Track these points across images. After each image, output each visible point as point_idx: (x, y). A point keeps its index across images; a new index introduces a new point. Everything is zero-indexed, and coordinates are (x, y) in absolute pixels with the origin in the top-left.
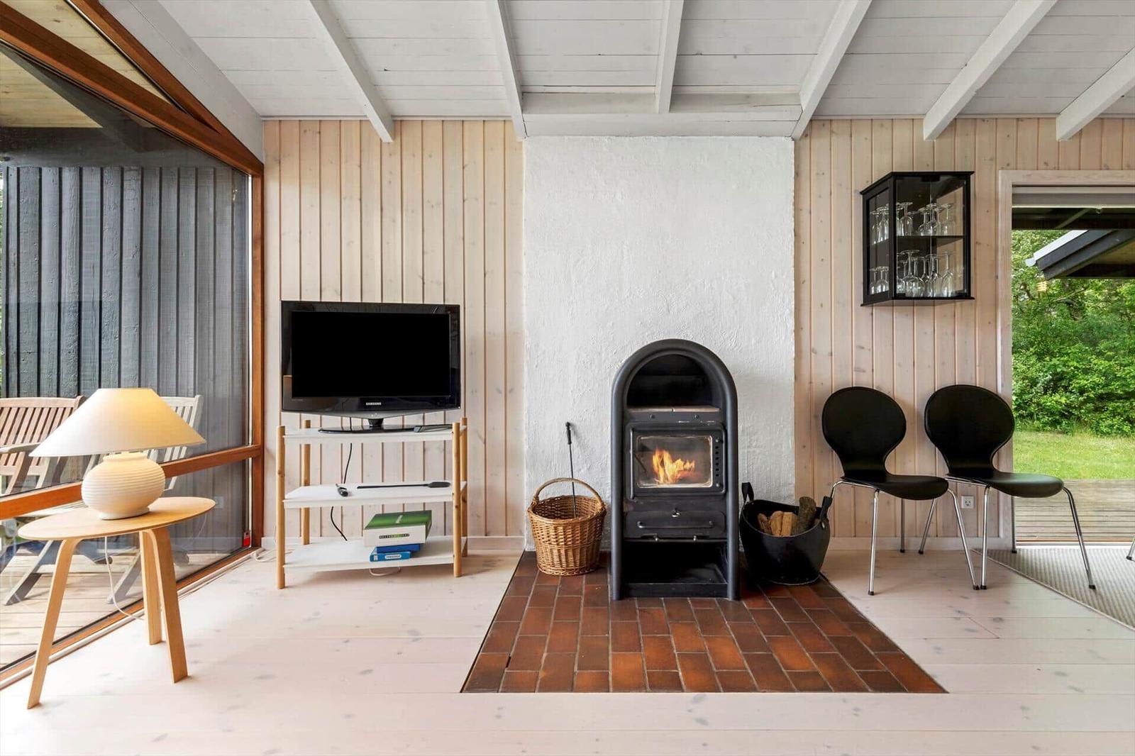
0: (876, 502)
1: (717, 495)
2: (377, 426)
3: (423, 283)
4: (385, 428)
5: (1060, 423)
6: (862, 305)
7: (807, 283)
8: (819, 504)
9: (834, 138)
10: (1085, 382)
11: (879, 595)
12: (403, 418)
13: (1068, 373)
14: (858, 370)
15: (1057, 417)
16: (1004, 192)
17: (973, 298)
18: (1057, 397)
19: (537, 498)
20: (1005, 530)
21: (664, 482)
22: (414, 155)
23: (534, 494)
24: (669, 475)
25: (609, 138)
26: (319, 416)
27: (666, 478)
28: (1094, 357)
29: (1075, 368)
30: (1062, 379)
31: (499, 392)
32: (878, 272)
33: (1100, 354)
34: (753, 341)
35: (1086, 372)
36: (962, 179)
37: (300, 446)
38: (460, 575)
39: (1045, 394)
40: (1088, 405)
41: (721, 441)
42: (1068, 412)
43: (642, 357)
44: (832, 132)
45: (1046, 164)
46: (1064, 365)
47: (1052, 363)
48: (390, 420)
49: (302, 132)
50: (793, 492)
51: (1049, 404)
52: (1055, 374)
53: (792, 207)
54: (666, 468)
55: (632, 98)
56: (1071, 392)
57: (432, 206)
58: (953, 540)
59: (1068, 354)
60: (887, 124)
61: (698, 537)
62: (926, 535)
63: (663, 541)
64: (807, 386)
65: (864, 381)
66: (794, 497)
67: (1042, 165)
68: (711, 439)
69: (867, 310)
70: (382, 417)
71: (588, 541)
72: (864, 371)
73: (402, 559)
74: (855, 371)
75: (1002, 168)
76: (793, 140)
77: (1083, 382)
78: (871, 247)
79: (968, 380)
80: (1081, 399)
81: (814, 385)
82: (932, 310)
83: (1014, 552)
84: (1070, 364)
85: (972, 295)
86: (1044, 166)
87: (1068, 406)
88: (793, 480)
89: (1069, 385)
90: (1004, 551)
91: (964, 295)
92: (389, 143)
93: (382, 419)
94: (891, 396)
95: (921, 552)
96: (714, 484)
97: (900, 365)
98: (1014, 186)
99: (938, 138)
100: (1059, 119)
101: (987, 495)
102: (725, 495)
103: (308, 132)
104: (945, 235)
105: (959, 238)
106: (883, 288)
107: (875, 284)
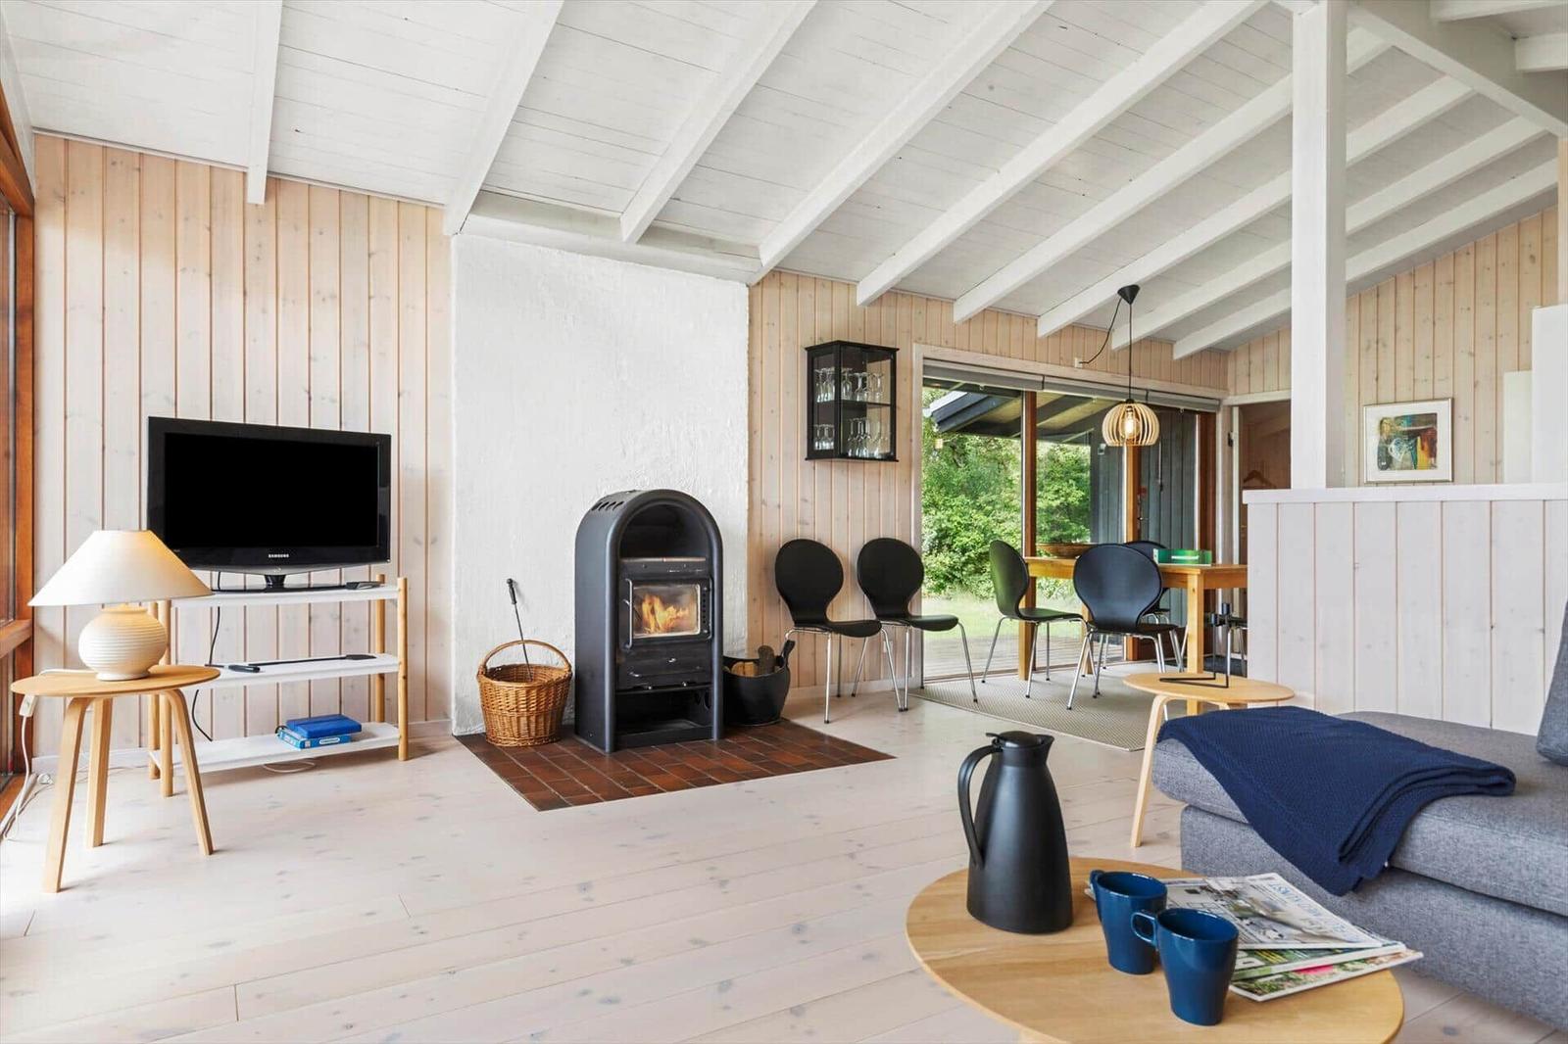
0: (829, 643)
1: (703, 642)
2: (276, 585)
3: (310, 399)
4: (285, 586)
5: (943, 588)
6: (806, 459)
7: (759, 433)
8: (778, 652)
9: (783, 291)
10: (967, 540)
11: (835, 723)
12: (309, 576)
13: (951, 529)
14: (803, 523)
15: (942, 581)
16: (918, 365)
17: (896, 461)
18: (941, 557)
19: (485, 667)
20: (916, 669)
21: (656, 631)
22: (296, 229)
23: (481, 662)
24: (660, 622)
25: (560, 253)
26: (209, 572)
27: (657, 627)
28: (974, 511)
29: (959, 523)
30: (946, 536)
31: (417, 541)
32: (822, 430)
33: (980, 508)
34: (710, 491)
35: (967, 527)
36: (890, 353)
37: (211, 609)
38: (407, 758)
39: (931, 554)
40: (970, 566)
41: (709, 590)
42: (951, 574)
43: (637, 506)
44: (781, 284)
45: (947, 342)
46: (949, 521)
47: (937, 517)
48: (293, 578)
49: (109, 163)
50: (745, 646)
51: (934, 565)
52: (940, 530)
53: (746, 356)
54: (657, 616)
55: (595, 220)
56: (954, 551)
57: (324, 300)
58: (877, 682)
59: (951, 507)
60: (828, 284)
61: (688, 683)
62: (857, 681)
63: (658, 690)
64: (757, 538)
66: (746, 652)
67: (943, 344)
68: (698, 588)
69: (811, 464)
70: (283, 574)
71: (545, 708)
72: (807, 524)
73: (340, 742)
74: (800, 523)
75: (916, 342)
76: (747, 286)
77: (965, 540)
78: (815, 405)
79: (889, 535)
80: (963, 559)
81: (764, 538)
83: (922, 687)
84: (954, 518)
85: (897, 458)
87: (952, 568)
88: (745, 634)
89: (953, 543)
90: (917, 686)
91: (890, 457)
92: (257, 205)
93: (284, 576)
94: (829, 547)
95: (853, 695)
96: (701, 630)
98: (925, 358)
100: (955, 304)
101: (907, 634)
102: (712, 640)
103: (119, 166)
104: (877, 402)
105: (887, 405)
106: (827, 445)
107: (819, 441)
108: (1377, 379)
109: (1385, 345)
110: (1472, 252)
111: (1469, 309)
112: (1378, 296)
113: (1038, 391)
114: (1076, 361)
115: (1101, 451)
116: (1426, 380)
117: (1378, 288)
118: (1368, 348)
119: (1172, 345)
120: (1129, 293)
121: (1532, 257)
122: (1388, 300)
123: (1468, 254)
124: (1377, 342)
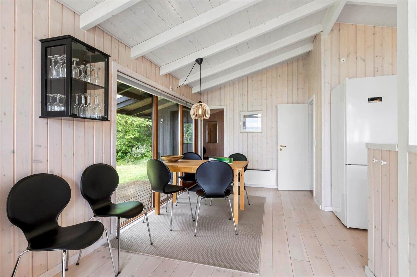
6: (40, 117)
14: (37, 161)
16: (114, 73)
17: (109, 121)
32: (54, 98)
36: (105, 57)
65: (41, 169)
69: (44, 120)
72: (41, 162)
74: (34, 162)
75: (114, 61)
78: (48, 80)
82: (83, 124)
83: (118, 238)
85: (109, 119)
86: (127, 67)
90: (113, 239)
91: (105, 119)
95: (78, 264)
97: (65, 156)
98: (118, 71)
99: (88, 31)
100: (132, 49)
104: (96, 84)
105: (103, 87)
106: (58, 108)
107: (51, 105)
108: (243, 104)
109: (245, 95)
110: (266, 73)
111: (265, 88)
112: (243, 82)
113: (159, 96)
114: (171, 87)
115: (161, 122)
116: (255, 106)
117: (243, 80)
118: (240, 96)
119: (192, 88)
120: (200, 61)
121: (280, 76)
122: (245, 83)
123: (265, 73)
124: (243, 94)
